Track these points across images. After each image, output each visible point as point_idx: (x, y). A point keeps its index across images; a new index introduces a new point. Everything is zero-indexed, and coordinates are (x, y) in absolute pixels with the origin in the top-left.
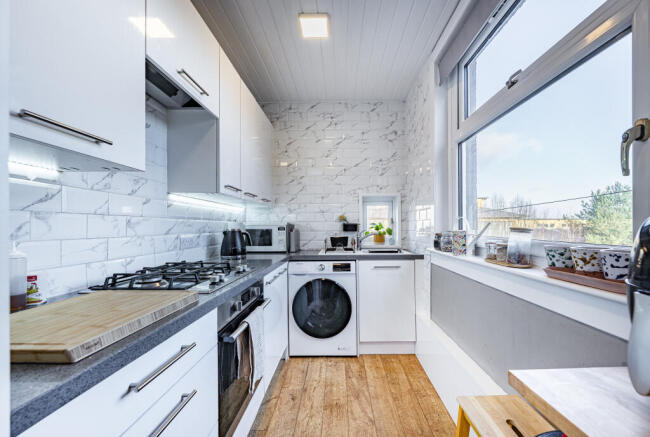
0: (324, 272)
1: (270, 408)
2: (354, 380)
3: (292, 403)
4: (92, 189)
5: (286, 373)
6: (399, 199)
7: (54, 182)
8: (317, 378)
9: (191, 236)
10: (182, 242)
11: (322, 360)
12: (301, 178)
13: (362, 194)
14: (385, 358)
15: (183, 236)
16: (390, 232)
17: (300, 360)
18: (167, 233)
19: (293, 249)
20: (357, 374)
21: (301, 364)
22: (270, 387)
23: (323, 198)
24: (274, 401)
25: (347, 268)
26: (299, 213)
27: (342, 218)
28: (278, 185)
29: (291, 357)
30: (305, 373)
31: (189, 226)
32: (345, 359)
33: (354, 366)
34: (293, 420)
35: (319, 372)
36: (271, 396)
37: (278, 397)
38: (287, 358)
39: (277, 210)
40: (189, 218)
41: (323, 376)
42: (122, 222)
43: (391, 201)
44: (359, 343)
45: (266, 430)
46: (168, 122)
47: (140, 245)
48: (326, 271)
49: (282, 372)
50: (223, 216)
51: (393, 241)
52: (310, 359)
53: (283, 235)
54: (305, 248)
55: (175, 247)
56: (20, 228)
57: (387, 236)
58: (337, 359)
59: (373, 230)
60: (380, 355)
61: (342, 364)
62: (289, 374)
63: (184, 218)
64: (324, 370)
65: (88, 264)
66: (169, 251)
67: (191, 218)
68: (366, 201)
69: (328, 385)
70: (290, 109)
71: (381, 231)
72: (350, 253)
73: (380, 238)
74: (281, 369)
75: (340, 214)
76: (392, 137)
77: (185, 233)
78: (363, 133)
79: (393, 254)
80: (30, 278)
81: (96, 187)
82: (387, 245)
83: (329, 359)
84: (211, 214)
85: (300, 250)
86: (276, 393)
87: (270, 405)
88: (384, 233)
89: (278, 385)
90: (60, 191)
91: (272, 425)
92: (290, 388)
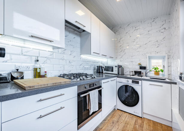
0: (128, 83)
1: (105, 123)
2: (137, 126)
3: (112, 124)
4: (60, 53)
5: (114, 114)
6: (167, 57)
7: (52, 52)
8: (123, 119)
9: (88, 67)
10: (85, 68)
11: (128, 114)
12: (124, 50)
13: (148, 55)
14: (154, 123)
15: (85, 66)
16: (162, 71)
17: (120, 111)
18: (80, 65)
19: (120, 74)
20: (139, 124)
21: (120, 113)
22: (108, 116)
23: (132, 57)
24: (107, 121)
25: (138, 83)
26: (123, 62)
27: (140, 64)
28: (117, 52)
29: (118, 109)
30: (120, 116)
31: (87, 64)
32: (136, 117)
33: (140, 121)
34: (110, 130)
35: (125, 118)
36: (107, 119)
37: (109, 120)
38: (116, 109)
39: (117, 61)
40: (87, 62)
41: (126, 120)
42: (68, 61)
43: (164, 58)
44: (143, 113)
45: (101, 129)
46: (80, 36)
47: (73, 67)
48: (130, 82)
49: (113, 113)
50: (99, 62)
51: (163, 75)
52: (124, 112)
53: (117, 69)
54: (126, 74)
55: (83, 69)
56: (45, 61)
57: (161, 73)
58: (134, 116)
59: (154, 70)
60: (153, 121)
61: (135, 118)
62: (115, 114)
63: (86, 62)
64: (127, 118)
65: (59, 71)
66: (81, 70)
67: (88, 62)
68: (150, 58)
69: (127, 123)
70: (121, 27)
71: (158, 70)
72: (140, 77)
73: (157, 73)
74: (113, 112)
75: (139, 63)
76: (163, 31)
77: (86, 66)
78: (149, 31)
79: (162, 81)
80: (45, 72)
81: (61, 53)
82: (160, 76)
83: (130, 115)
84: (94, 61)
85: (124, 74)
86: (109, 119)
87: (105, 122)
88: (159, 71)
89: (110, 116)
90: (53, 54)
91: (103, 128)
92: (114, 119)
